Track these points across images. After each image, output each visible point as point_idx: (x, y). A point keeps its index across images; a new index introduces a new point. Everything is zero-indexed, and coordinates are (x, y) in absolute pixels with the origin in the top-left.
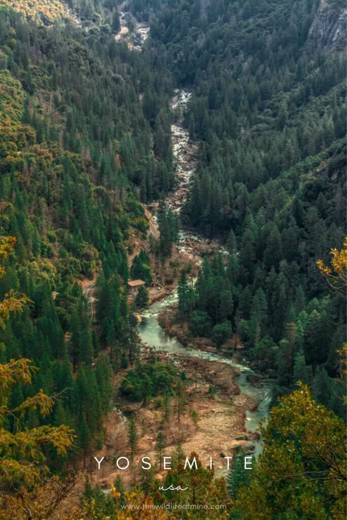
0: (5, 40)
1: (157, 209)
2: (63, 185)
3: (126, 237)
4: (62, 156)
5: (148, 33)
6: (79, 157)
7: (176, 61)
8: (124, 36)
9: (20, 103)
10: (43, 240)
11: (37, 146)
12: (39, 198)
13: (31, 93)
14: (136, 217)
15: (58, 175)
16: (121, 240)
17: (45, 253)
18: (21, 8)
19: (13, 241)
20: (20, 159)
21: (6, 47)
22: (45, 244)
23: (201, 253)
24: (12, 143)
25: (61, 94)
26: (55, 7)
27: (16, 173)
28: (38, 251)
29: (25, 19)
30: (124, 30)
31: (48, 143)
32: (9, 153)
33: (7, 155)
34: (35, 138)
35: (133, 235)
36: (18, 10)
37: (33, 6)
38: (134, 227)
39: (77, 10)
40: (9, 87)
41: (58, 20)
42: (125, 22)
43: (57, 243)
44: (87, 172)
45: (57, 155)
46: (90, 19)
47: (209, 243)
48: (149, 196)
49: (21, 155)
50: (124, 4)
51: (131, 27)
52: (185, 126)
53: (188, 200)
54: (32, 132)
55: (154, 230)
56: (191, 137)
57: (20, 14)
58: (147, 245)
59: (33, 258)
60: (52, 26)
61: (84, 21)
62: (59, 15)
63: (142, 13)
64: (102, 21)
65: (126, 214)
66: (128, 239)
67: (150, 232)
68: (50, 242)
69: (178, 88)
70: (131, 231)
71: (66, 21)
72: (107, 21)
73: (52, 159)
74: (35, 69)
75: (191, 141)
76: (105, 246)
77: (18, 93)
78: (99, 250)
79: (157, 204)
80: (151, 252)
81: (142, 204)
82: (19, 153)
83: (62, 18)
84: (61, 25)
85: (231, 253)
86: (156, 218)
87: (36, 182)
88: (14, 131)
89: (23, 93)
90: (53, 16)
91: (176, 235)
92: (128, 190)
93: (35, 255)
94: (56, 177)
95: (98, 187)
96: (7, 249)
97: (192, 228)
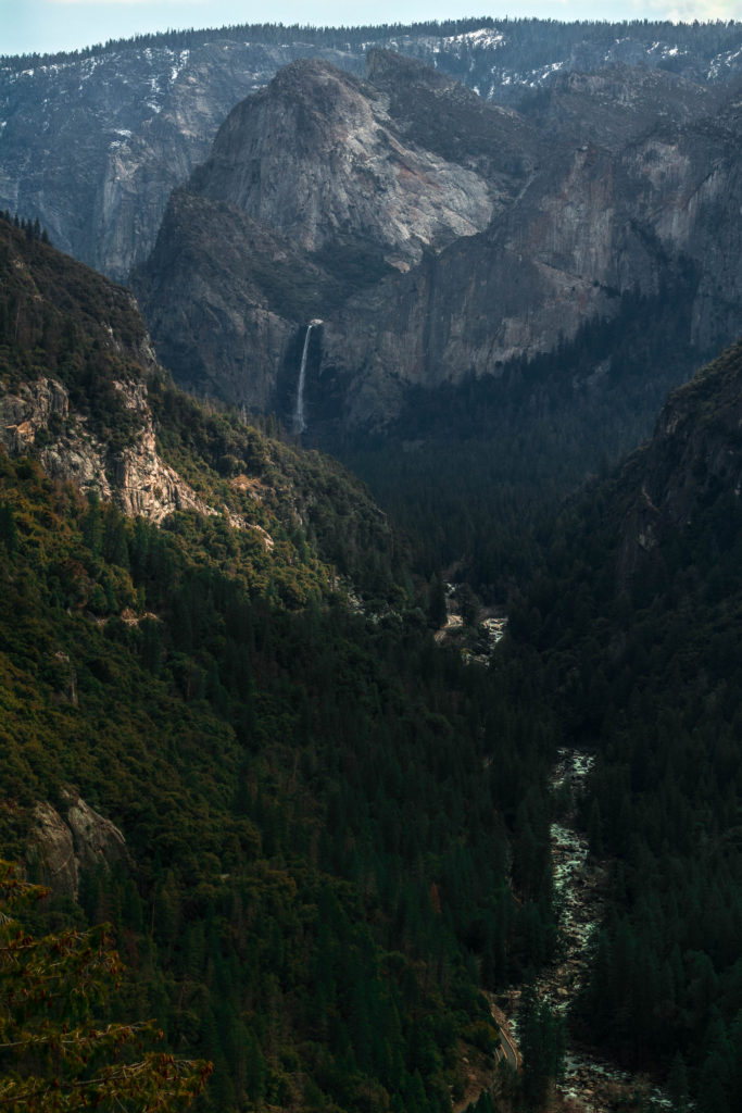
0: (203, 637)
1: (517, 1004)
2: (315, 949)
3: (449, 1063)
4: (316, 885)
5: (503, 629)
6: (353, 889)
7: (561, 689)
8: (453, 633)
9: (230, 771)
10: (271, 1065)
11: (265, 864)
12: (265, 974)
13: (254, 750)
14: (473, 1020)
15: (306, 926)
16: (439, 1069)
17: (275, 1095)
18: (239, 571)
19: (207, 1070)
20: (228, 890)
21: (205, 653)
22: (274, 1074)
23: (611, 1102)
24: (211, 855)
25: (318, 753)
26: (309, 571)
27: (217, 920)
28: (261, 1088)
29: (246, 594)
30: (454, 621)
31: (288, 858)
32: (203, 877)
33: (200, 880)
34: (260, 845)
35: (465, 1059)
36: (232, 576)
37: (262, 568)
38: (468, 1041)
39: (356, 578)
40: (207, 737)
41: (315, 598)
42: (456, 604)
43: (300, 1074)
44: (368, 920)
45: (305, 883)
46: (382, 598)
47: (628, 1081)
48: (501, 975)
49: (228, 882)
50: (456, 566)
51: (470, 617)
52: (579, 827)
53: (584, 987)
54: (255, 834)
55: (510, 1047)
56: (593, 848)
57: (237, 584)
58: (493, 1081)
59: (249, 1104)
60: (302, 610)
61: (369, 602)
62: (318, 587)
63: (492, 586)
64: (407, 602)
65: (451, 1014)
66: (453, 1068)
67: (502, 1053)
68: (285, 1070)
69: (567, 746)
70: (462, 1050)
71: (333, 599)
72: (419, 602)
73: (295, 892)
74: (264, 699)
75: (593, 859)
76: (402, 1082)
77: (227, 750)
78: (391, 1091)
79: (517, 994)
80: (503, 1096)
81: (484, 993)
82: (224, 876)
83: (324, 595)
84: (321, 609)
85: (676, 1103)
86: (514, 1024)
87: (260, 940)
88: (215, 830)
89: (237, 748)
90: (305, 590)
91: (557, 1061)
92: (456, 962)
93: (252, 1099)
94: (302, 931)
95: (391, 954)
96: (193, 1088)
97: (593, 1048)
